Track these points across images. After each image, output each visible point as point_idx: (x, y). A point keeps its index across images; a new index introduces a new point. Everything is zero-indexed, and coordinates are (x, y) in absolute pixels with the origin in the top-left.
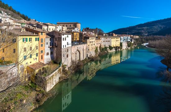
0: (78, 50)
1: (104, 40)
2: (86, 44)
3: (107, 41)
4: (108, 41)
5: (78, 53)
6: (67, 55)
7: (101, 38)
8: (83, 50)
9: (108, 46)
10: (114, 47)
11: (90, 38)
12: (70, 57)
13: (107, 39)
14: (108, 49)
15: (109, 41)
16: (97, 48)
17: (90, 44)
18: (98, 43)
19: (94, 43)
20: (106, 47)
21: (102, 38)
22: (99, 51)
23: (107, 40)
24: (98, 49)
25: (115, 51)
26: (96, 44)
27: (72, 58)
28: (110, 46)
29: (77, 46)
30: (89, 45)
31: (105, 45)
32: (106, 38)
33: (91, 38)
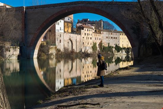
0: (70, 40)
1: (107, 36)
2: (80, 35)
3: (112, 38)
4: (114, 38)
5: (70, 43)
6: (60, 40)
7: (102, 32)
8: (76, 42)
9: (114, 46)
10: (124, 48)
11: (84, 29)
12: (62, 43)
13: (112, 34)
14: (114, 49)
15: (116, 38)
16: (95, 44)
17: (85, 37)
18: (97, 38)
19: (90, 36)
20: (110, 47)
21: (104, 32)
22: (98, 49)
23: (112, 36)
24: (97, 46)
25: (126, 54)
26: (93, 39)
27: (64, 45)
28: (116, 46)
29: (70, 34)
30: (83, 38)
31: (109, 43)
32: (110, 33)
33: (86, 29)
